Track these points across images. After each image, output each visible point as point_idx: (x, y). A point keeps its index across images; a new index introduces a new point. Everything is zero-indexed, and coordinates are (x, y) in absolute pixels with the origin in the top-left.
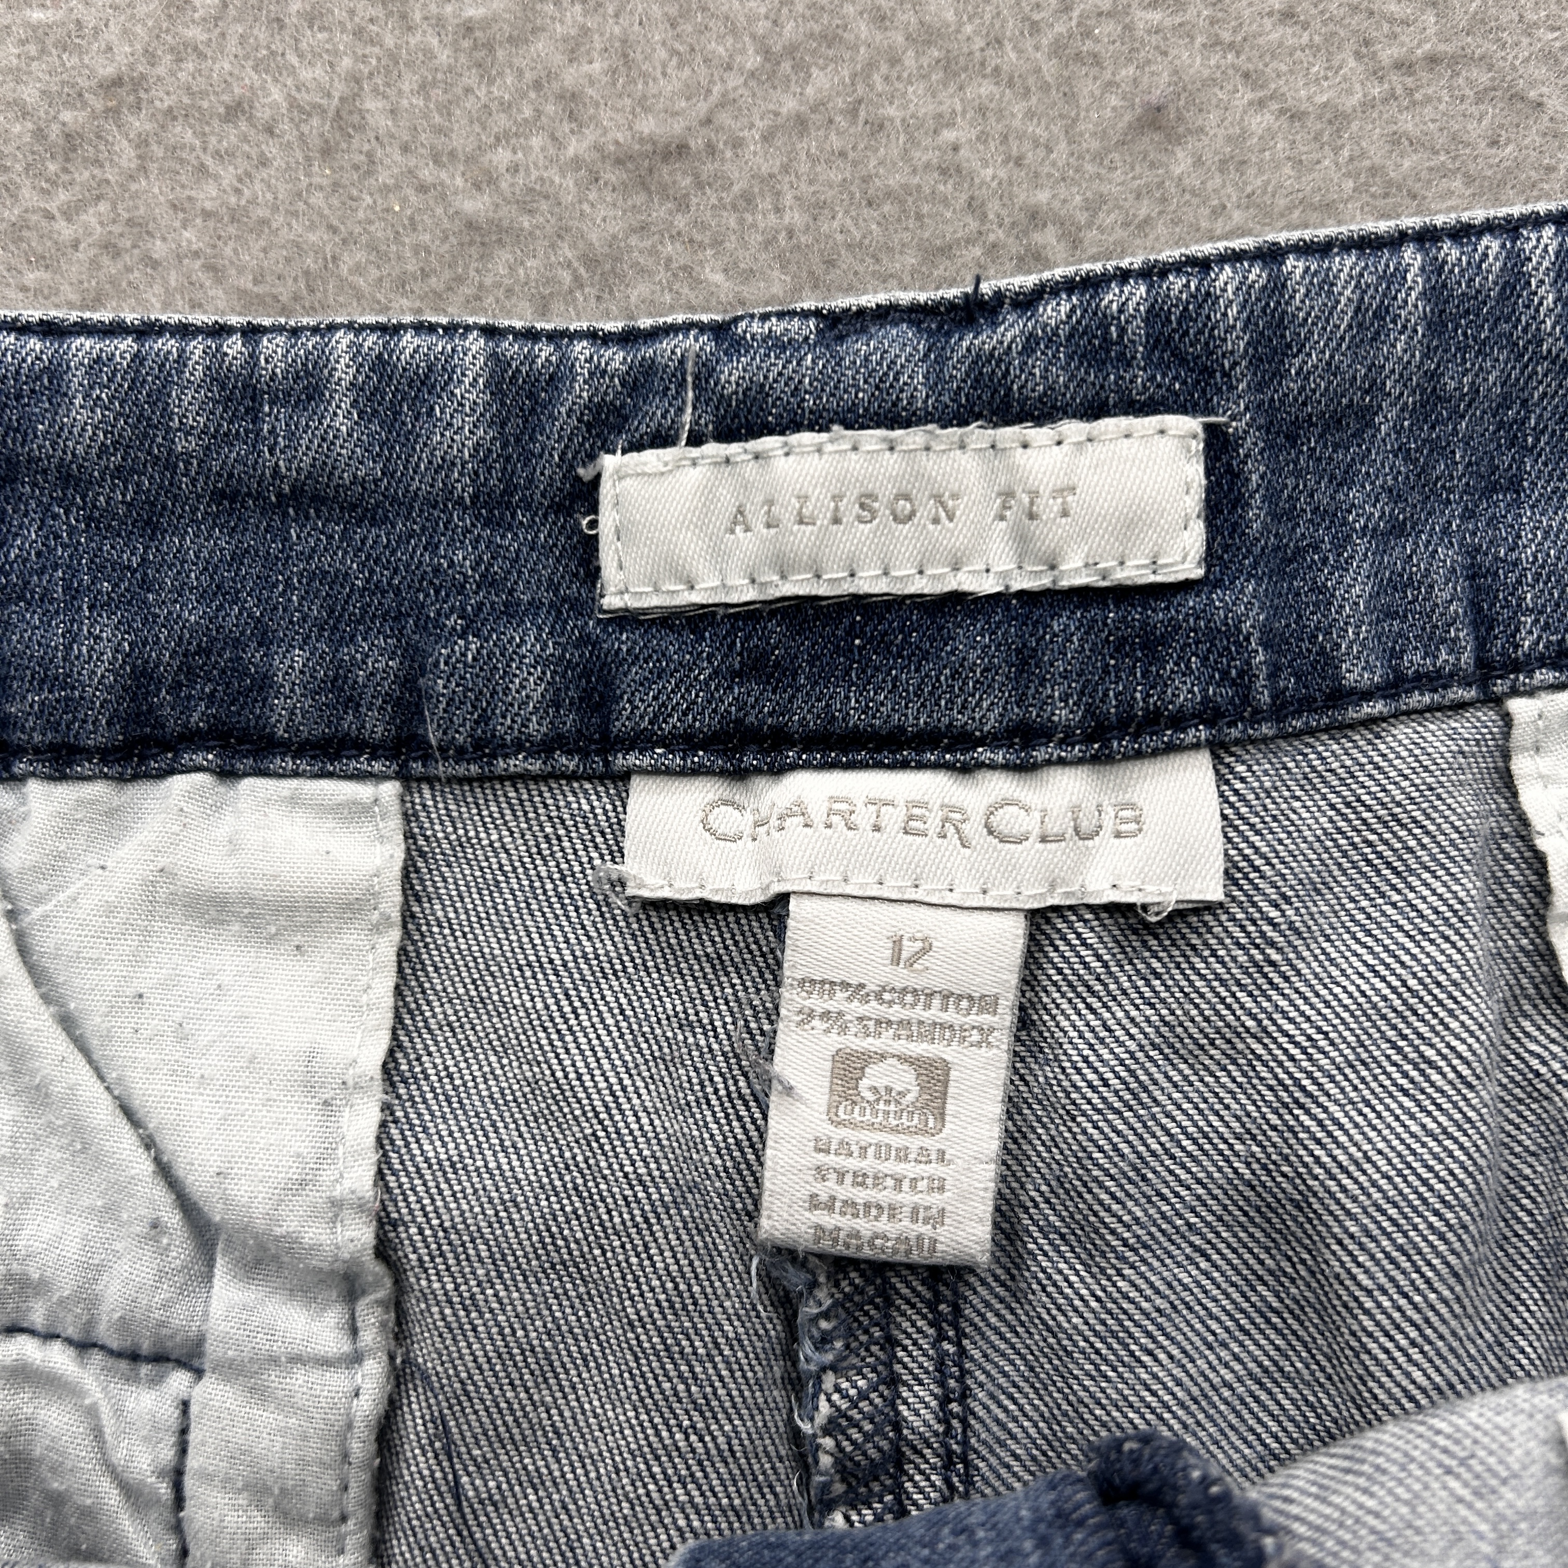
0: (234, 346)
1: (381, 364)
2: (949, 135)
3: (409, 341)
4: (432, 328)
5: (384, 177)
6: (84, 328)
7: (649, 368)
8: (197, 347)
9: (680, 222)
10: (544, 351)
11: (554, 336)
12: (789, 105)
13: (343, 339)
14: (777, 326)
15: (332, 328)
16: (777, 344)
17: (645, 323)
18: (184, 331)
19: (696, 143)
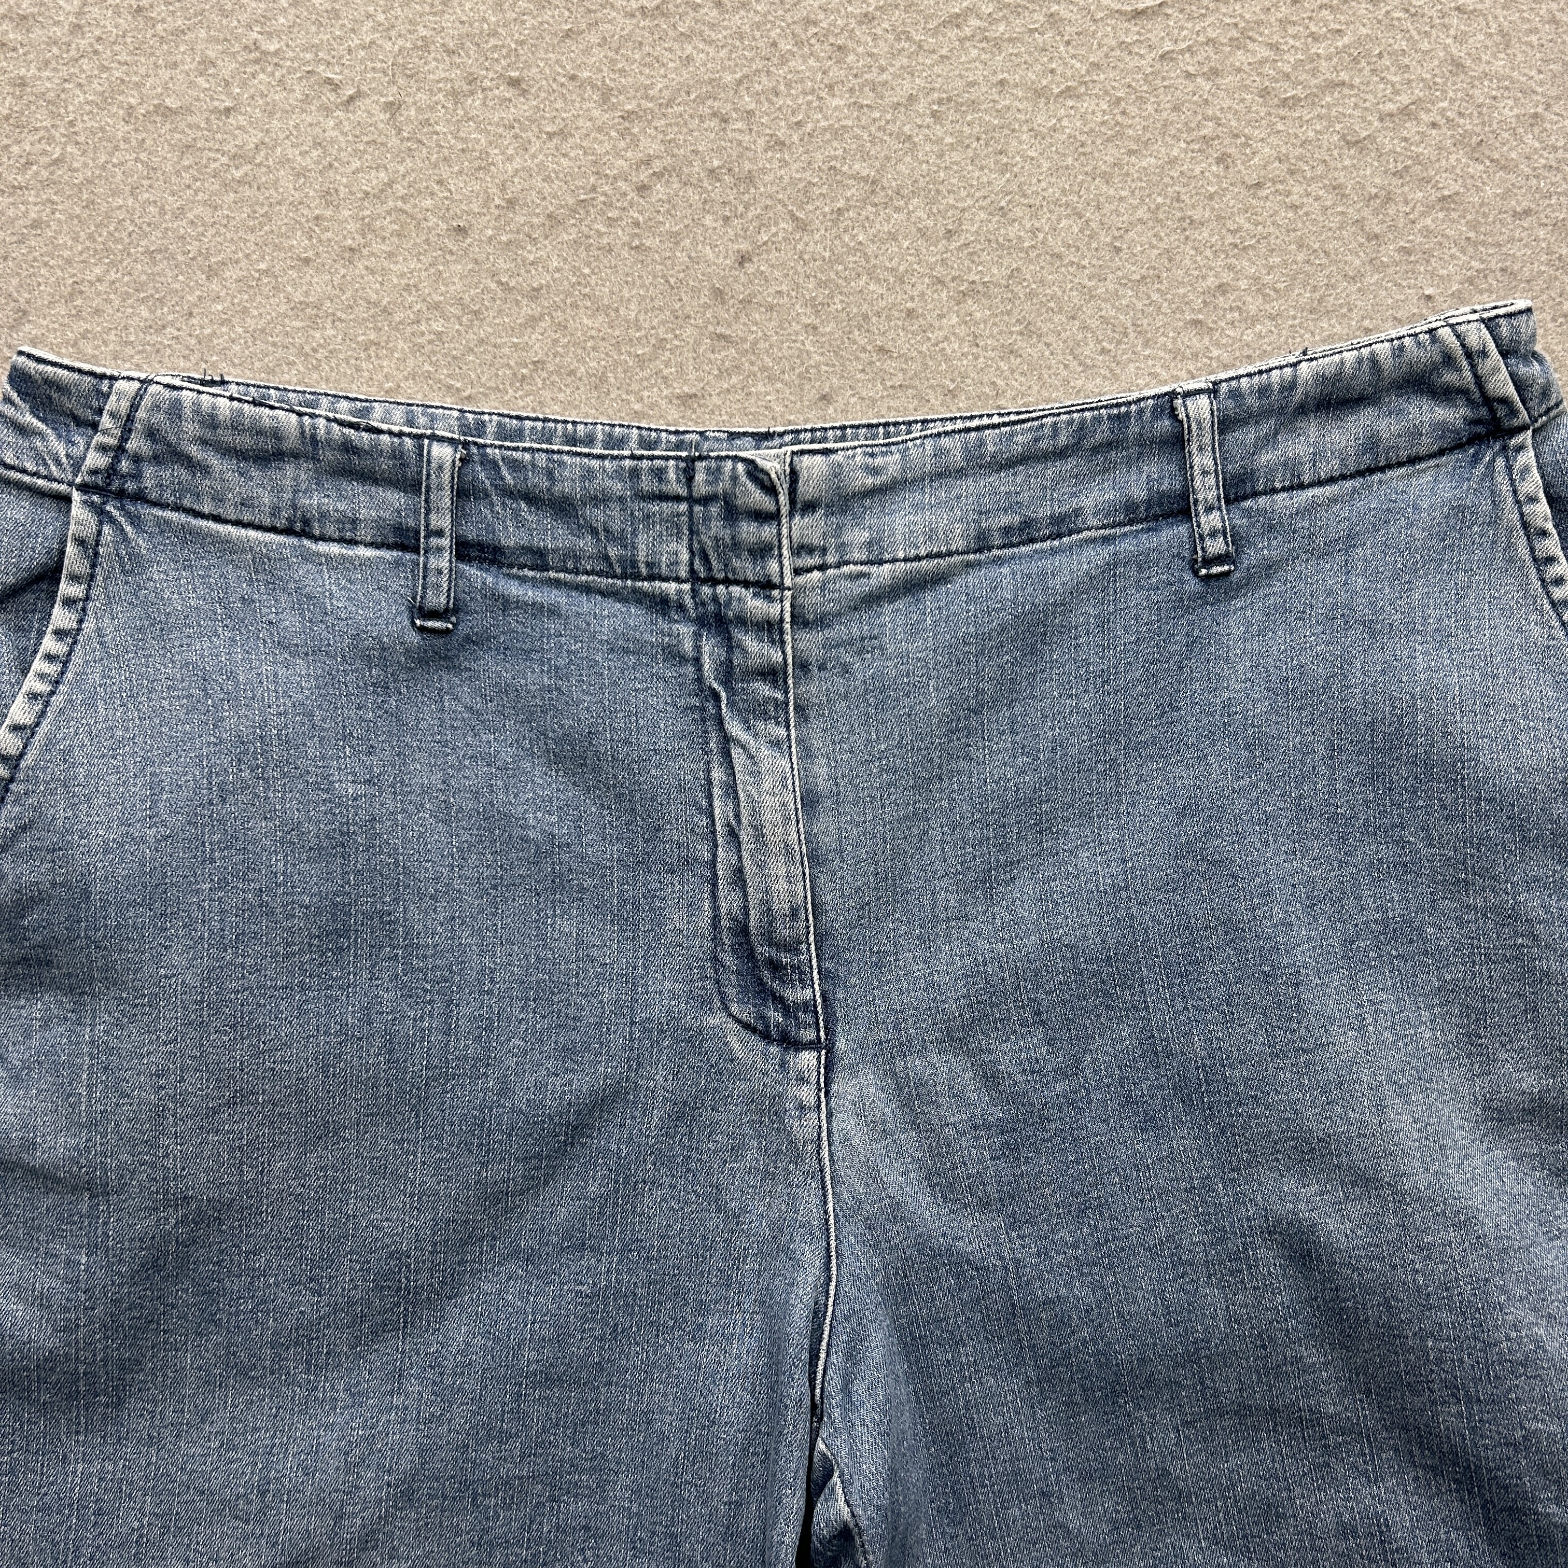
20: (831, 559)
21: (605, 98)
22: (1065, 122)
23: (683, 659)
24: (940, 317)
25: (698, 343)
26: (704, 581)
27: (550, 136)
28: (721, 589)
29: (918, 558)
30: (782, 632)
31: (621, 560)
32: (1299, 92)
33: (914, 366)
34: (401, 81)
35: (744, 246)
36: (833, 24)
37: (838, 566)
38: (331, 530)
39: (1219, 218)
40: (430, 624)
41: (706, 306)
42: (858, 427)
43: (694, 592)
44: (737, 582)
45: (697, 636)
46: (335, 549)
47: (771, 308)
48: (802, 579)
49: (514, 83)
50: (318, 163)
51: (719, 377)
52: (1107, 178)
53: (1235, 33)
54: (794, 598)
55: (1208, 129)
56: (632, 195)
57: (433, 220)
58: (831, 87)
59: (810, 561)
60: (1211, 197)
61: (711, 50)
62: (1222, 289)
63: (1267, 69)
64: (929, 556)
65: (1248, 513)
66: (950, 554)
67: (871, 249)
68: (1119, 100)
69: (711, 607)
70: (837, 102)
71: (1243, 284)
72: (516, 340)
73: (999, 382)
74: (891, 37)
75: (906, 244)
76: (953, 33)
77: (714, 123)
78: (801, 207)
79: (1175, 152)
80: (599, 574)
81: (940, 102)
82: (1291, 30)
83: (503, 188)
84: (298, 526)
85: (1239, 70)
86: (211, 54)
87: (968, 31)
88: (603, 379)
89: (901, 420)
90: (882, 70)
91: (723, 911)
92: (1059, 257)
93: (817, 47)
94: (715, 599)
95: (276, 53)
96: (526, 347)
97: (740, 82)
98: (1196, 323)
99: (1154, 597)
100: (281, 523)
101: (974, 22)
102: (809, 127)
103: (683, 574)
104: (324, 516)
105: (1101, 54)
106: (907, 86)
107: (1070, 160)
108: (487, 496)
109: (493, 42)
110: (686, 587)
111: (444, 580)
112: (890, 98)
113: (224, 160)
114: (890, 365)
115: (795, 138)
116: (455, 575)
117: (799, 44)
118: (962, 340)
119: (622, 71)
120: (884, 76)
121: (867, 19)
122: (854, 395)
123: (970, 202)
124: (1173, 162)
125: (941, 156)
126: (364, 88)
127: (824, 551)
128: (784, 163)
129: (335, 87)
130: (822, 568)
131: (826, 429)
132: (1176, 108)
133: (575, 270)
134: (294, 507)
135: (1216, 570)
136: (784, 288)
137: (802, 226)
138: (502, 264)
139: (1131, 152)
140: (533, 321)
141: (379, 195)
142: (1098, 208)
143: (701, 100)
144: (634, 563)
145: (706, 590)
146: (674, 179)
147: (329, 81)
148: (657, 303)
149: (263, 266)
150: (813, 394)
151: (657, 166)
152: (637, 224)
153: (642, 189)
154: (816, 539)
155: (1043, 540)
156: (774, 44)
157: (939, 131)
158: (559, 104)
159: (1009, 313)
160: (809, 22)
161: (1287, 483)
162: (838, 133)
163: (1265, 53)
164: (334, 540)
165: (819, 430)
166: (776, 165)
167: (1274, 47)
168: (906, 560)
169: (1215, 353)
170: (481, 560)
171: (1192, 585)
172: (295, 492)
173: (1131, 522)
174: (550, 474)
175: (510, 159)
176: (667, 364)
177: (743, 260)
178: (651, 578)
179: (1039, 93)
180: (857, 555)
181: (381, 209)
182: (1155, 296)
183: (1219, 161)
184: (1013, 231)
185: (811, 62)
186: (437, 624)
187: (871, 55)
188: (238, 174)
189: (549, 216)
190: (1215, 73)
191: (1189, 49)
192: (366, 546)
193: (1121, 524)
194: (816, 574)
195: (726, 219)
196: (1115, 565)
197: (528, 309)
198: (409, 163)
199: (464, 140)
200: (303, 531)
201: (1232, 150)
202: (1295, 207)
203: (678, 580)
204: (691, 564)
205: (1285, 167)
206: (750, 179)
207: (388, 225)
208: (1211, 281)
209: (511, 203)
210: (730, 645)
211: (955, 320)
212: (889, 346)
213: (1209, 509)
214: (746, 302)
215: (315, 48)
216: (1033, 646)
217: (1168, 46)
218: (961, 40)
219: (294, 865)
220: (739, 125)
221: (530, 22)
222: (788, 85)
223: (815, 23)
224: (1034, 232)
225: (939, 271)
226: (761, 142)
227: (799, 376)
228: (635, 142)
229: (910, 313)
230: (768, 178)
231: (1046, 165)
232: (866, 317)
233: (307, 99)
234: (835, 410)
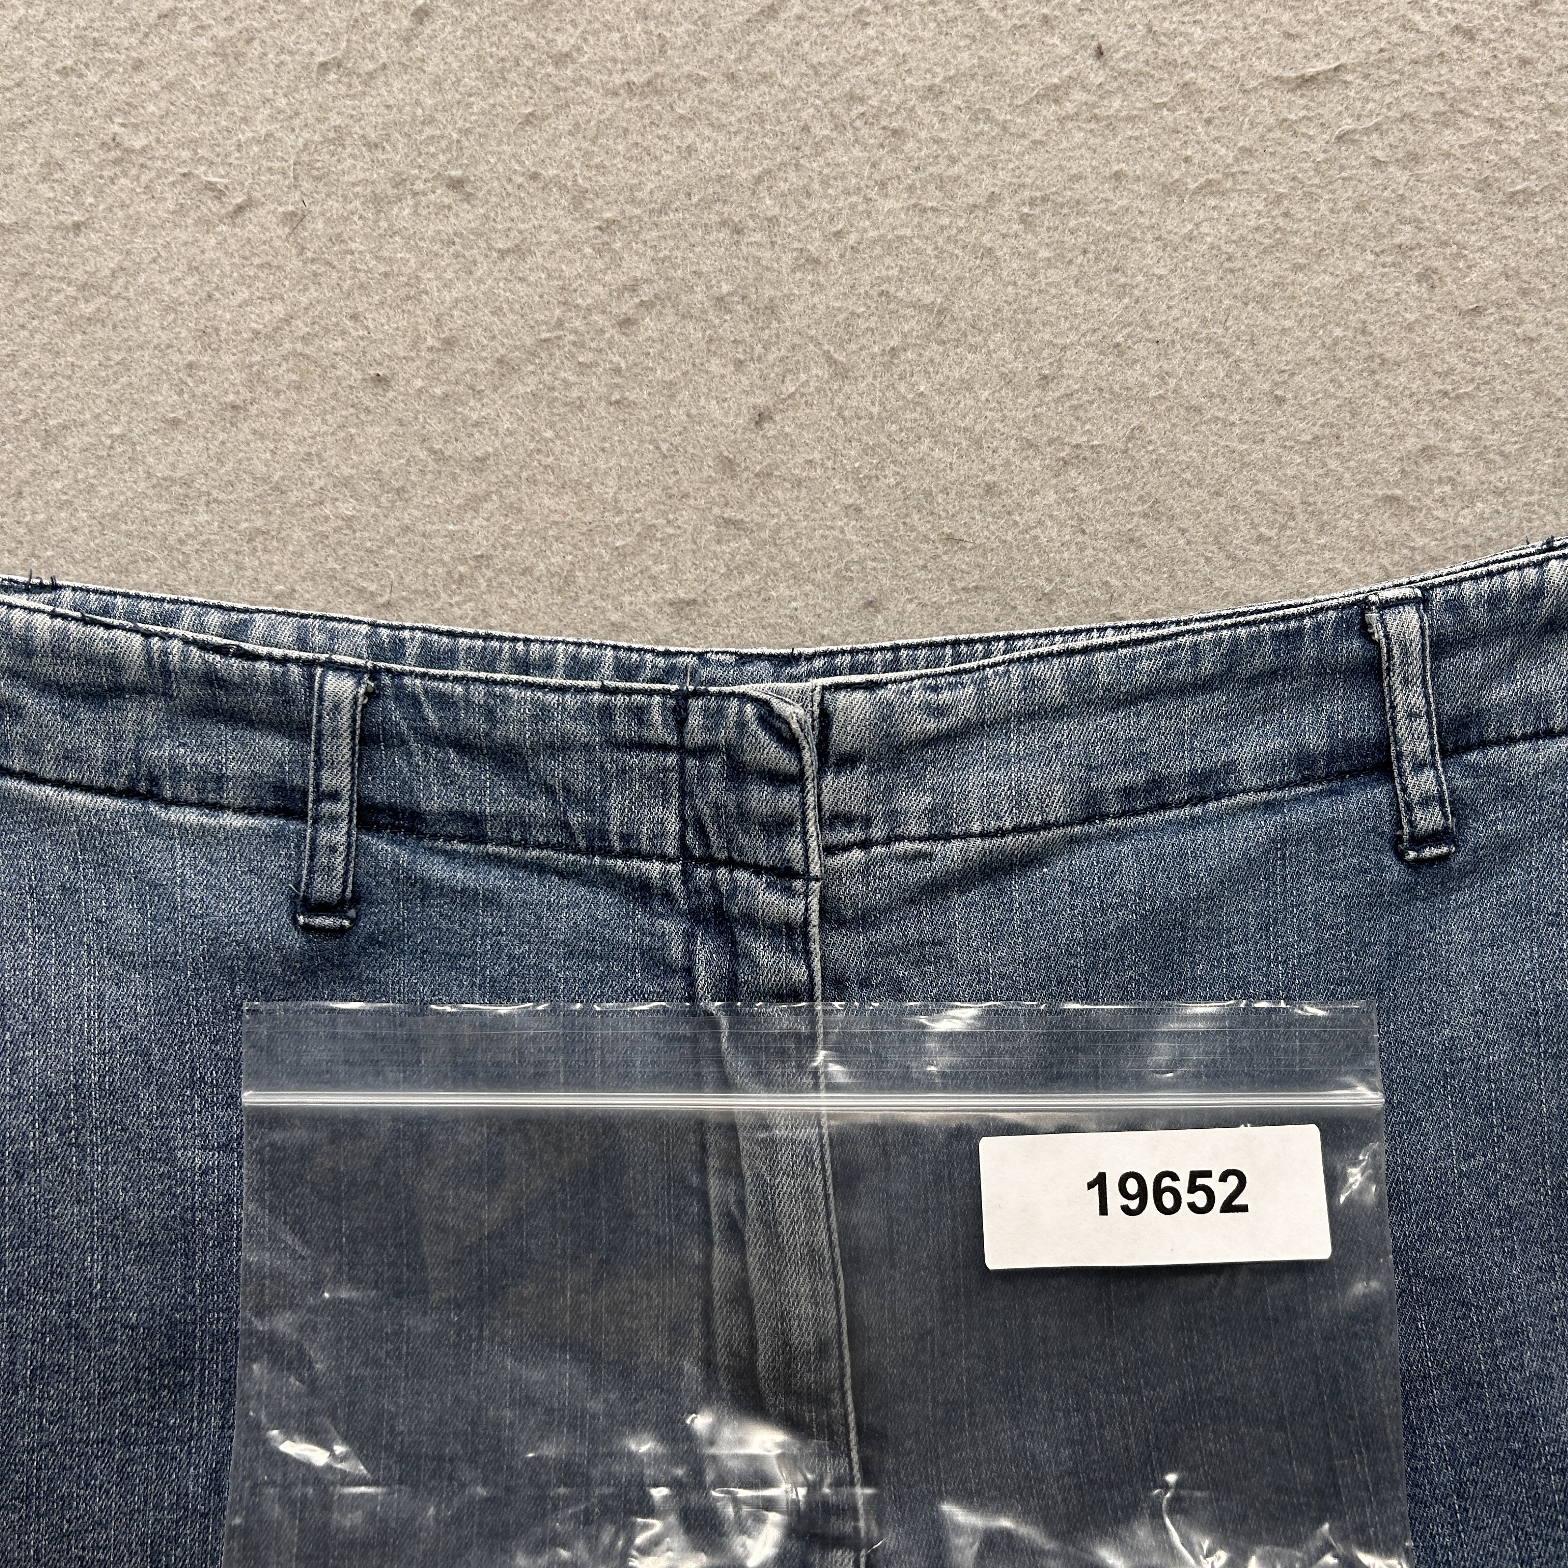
0: (520, 646)
1: (575, 658)
2: (794, 604)
3: (585, 650)
4: (593, 645)
5: (581, 603)
6: (464, 635)
7: (674, 667)
8: (506, 646)
9: (692, 629)
10: (635, 656)
11: (639, 650)
12: (736, 589)
13: (561, 647)
14: (722, 657)
15: (557, 642)
16: (722, 665)
17: (673, 649)
18: (501, 639)
19: (700, 600)
20: (877, 832)
21: (577, 203)
22: (1205, 228)
23: (669, 970)
24: (1033, 493)
25: (698, 530)
26: (701, 861)
27: (503, 254)
28: (722, 873)
29: (1001, 833)
30: (806, 938)
31: (587, 830)
32: (1533, 183)
33: (995, 561)
34: (306, 185)
35: (762, 400)
36: (886, 101)
37: (887, 842)
38: (188, 790)
39: (1421, 356)
40: (318, 921)
41: (710, 481)
42: (916, 647)
43: (686, 876)
44: (745, 866)
45: (689, 937)
46: (192, 817)
47: (799, 483)
48: (836, 861)
49: (456, 185)
50: (192, 293)
51: (728, 575)
52: (1264, 302)
53: (1440, 106)
54: (824, 888)
55: (1406, 235)
56: (611, 332)
57: (343, 367)
58: (883, 185)
59: (848, 836)
60: (1410, 328)
61: (721, 138)
62: (1428, 453)
63: (1487, 154)
64: (1017, 830)
65: (1473, 770)
66: (1046, 826)
67: (937, 402)
68: (1280, 197)
69: (709, 898)
70: (890, 204)
71: (1457, 446)
72: (451, 527)
73: (1114, 582)
74: (964, 117)
75: (985, 394)
76: (1050, 111)
77: (724, 235)
78: (841, 346)
79: (1359, 268)
80: (557, 847)
81: (1032, 203)
82: (1520, 100)
83: (438, 322)
84: (143, 786)
85: (1448, 155)
86: (58, 153)
87: (1070, 108)
88: (569, 580)
89: (976, 636)
90: (953, 160)
91: (720, 1342)
92: (1198, 410)
93: (865, 131)
94: (714, 886)
95: (144, 150)
96: (465, 537)
97: (758, 180)
98: (1391, 500)
99: (1343, 889)
100: (119, 782)
101: (1078, 96)
102: (852, 239)
103: (671, 851)
104: (177, 772)
105: (1254, 135)
106: (987, 183)
107: (1212, 279)
108: (403, 742)
109: (429, 131)
110: (675, 868)
111: (339, 861)
112: (964, 199)
113: (71, 291)
114: (961, 560)
115: (834, 253)
116: (355, 851)
117: (840, 127)
118: (1062, 525)
119: (600, 167)
120: (956, 170)
121: (933, 93)
122: (910, 601)
123: (1073, 337)
124: (1355, 280)
125: (1033, 275)
126: (257, 195)
127: (867, 822)
128: (818, 287)
129: (219, 194)
130: (865, 845)
131: (871, 651)
132: (1359, 208)
133: (533, 433)
134: (137, 760)
135: (1428, 852)
136: (817, 456)
137: (842, 372)
138: (436, 426)
139: (1297, 268)
140: (475, 502)
141: (272, 336)
142: (1253, 343)
143: (707, 204)
144: (604, 834)
145: (702, 874)
146: (669, 310)
147: (210, 186)
148: (644, 477)
149: (116, 430)
150: (853, 600)
151: (646, 292)
152: (617, 371)
153: (626, 323)
154: (857, 806)
155: (1180, 805)
156: (806, 129)
157: (1031, 241)
158: (515, 212)
159: (1127, 487)
160: (853, 98)
161: (1530, 729)
162: (891, 246)
163: (1482, 131)
164: (191, 805)
165: (862, 651)
166: (807, 289)
167: (1497, 124)
168: (983, 835)
169: (1420, 542)
170: (395, 829)
171: (1395, 872)
172: (140, 740)
173: (1305, 781)
174: (490, 713)
175: (448, 285)
176: (657, 559)
177: (761, 418)
178: (627, 854)
179: (1169, 189)
180: (914, 829)
181: (274, 354)
182: (1333, 464)
183: (1422, 278)
184: (1133, 375)
185: (857, 151)
186: (328, 922)
187: (937, 141)
188: (88, 309)
189: (500, 361)
190: (1414, 158)
191: (1377, 127)
192: (235, 812)
193: (1290, 784)
194: (856, 855)
195: (739, 364)
196: (1284, 842)
197: (467, 485)
198: (313, 293)
199: (390, 261)
200: (150, 792)
201: (1439, 263)
202: (1529, 340)
203: (664, 858)
204: (682, 837)
205: (1513, 285)
206: (771, 309)
207: (285, 374)
208: (1412, 443)
209: (449, 343)
210: (735, 954)
211: (1052, 497)
212: (961, 533)
213: (1419, 767)
214: (766, 474)
215: (194, 143)
216: (1168, 957)
217: (1347, 124)
218: (1062, 120)
219: (118, 1267)
220: (757, 237)
221: (478, 105)
222: (825, 183)
223: (861, 100)
224: (1162, 377)
225: (1030, 431)
226: (787, 258)
227: (837, 574)
228: (616, 261)
229: (990, 489)
230: (796, 308)
231: (1178, 286)
232: (928, 494)
233: (181, 210)
234: (886, 621)
